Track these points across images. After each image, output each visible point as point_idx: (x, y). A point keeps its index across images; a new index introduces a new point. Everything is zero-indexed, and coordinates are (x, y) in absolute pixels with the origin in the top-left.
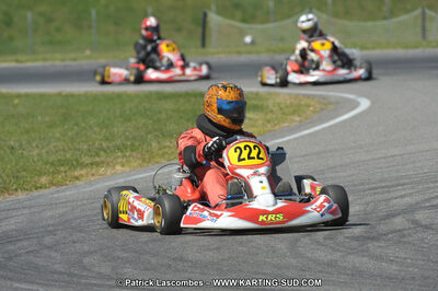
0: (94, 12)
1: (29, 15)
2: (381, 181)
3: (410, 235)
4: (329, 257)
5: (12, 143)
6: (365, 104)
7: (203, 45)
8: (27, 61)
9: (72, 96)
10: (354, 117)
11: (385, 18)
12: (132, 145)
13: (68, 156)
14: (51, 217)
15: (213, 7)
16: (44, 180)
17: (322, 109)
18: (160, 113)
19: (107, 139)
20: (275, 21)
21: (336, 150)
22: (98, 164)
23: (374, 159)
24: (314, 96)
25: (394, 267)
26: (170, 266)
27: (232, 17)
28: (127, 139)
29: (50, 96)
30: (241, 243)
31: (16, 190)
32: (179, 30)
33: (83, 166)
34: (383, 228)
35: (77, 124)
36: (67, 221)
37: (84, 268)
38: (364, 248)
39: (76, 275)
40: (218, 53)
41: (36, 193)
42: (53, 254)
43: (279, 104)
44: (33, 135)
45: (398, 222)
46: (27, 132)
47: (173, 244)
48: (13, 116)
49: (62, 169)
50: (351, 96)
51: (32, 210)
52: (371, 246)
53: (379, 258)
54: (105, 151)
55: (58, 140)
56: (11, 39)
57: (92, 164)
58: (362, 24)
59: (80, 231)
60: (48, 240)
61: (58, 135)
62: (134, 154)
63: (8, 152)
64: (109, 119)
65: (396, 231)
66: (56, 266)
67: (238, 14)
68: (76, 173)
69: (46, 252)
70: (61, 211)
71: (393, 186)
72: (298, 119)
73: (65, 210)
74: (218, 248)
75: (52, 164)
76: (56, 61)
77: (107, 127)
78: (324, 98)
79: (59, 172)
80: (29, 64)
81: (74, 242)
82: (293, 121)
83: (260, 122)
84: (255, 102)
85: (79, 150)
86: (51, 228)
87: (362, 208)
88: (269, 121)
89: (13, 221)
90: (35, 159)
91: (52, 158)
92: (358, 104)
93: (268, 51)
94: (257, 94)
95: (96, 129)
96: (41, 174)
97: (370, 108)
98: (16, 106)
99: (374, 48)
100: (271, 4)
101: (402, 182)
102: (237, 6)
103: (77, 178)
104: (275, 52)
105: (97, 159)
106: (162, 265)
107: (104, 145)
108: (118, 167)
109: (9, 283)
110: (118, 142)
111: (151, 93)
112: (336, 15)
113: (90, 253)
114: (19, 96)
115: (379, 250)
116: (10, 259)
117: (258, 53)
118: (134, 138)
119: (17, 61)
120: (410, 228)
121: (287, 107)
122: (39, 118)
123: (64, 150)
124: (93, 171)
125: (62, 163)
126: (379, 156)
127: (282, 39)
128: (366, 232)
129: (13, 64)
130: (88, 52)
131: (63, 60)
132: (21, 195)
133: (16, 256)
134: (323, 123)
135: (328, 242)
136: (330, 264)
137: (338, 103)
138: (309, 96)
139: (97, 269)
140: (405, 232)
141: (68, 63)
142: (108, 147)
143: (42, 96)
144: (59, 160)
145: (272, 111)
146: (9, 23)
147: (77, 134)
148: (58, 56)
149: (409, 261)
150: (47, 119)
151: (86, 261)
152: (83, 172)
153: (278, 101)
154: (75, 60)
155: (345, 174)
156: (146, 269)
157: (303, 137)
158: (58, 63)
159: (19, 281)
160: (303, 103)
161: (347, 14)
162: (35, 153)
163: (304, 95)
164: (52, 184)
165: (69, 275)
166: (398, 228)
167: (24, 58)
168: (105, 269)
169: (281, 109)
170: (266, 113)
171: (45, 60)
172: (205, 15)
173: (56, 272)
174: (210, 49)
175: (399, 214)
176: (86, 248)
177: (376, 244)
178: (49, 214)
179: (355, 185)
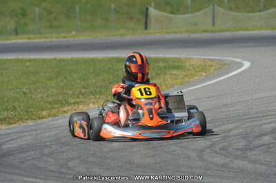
0: (77, 8)
1: (37, 9)
2: (256, 113)
3: (274, 147)
4: (222, 161)
5: (25, 90)
6: (247, 65)
7: (146, 28)
8: (35, 38)
9: (63, 60)
10: (240, 73)
11: (261, 11)
12: (101, 91)
13: (60, 98)
14: (49, 136)
15: (153, 4)
16: (44, 113)
17: (220, 68)
18: (118, 71)
19: (84, 87)
20: (191, 13)
21: (228, 94)
22: (78, 103)
23: (252, 99)
24: (215, 60)
25: (264, 167)
26: (122, 167)
27: (164, 10)
28: (97, 87)
29: (49, 60)
30: (168, 153)
31: (27, 119)
32: (131, 18)
33: (69, 104)
34: (257, 143)
35: (65, 78)
36: (58, 139)
37: (69, 168)
38: (245, 155)
39: (63, 173)
40: (155, 33)
41: (39, 121)
42: (49, 160)
43: (193, 65)
44: (38, 85)
45: (267, 139)
46: (34, 83)
47: (125, 153)
48: (26, 73)
49: (56, 106)
50: (239, 60)
51: (37, 132)
52: (249, 154)
53: (254, 162)
54: (83, 95)
55: (54, 88)
56: (26, 24)
57: (75, 103)
58: (246, 14)
59: (67, 145)
60: (46, 151)
61: (53, 85)
62: (102, 96)
63: (22, 95)
64: (86, 75)
65: (265, 145)
66: (51, 167)
67: (169, 8)
68: (65, 109)
69: (45, 158)
70: (54, 132)
71: (264, 116)
72: (205, 74)
73: (57, 132)
74: (153, 156)
75: (50, 103)
76: (54, 39)
77: (84, 80)
78: (221, 61)
79: (54, 108)
80: (37, 40)
81: (63, 152)
82: (201, 75)
83: (181, 76)
84: (177, 64)
85: (67, 94)
86: (48, 143)
87: (244, 130)
88: (186, 76)
89: (25, 139)
90: (39, 100)
91: (50, 99)
92: (243, 65)
93: (187, 31)
94: (179, 59)
95: (77, 81)
96: (43, 109)
97: (250, 67)
98: (27, 67)
99: (253, 30)
100: (189, 2)
101: (269, 113)
102: (167, 3)
103: (65, 112)
104: (191, 32)
105: (78, 100)
106: (118, 166)
107: (83, 91)
108: (91, 105)
109: (21, 178)
110: (92, 89)
111: (112, 58)
112: (230, 9)
113: (73, 159)
114: (30, 60)
115: (254, 157)
116: (22, 163)
117: (180, 32)
118: (101, 87)
119: (29, 38)
120: (274, 143)
121: (198, 67)
122: (42, 74)
123: (57, 94)
124: (76, 107)
125: (56, 102)
126: (255, 97)
127: (196, 24)
128: (246, 145)
129: (26, 41)
130: (74, 33)
131: (58, 38)
132: (30, 123)
133: (26, 161)
134: (220, 77)
135: (222, 151)
136: (223, 165)
137: (230, 64)
138: (211, 60)
139: (77, 169)
140: (271, 145)
141: (60, 39)
142: (85, 92)
143: (44, 60)
144: (54, 101)
145: (188, 70)
146: (24, 15)
147: (66, 84)
148: (54, 35)
149: (273, 163)
150: (47, 75)
151: (70, 164)
152: (70, 108)
153: (192, 63)
154: (65, 37)
155: (234, 109)
156: (108, 169)
157: (208, 85)
158: (55, 40)
159: (28, 177)
160: (208, 64)
161: (237, 9)
162: (39, 96)
163: (209, 59)
164: (50, 116)
165: (59, 173)
166: (266, 143)
167: (33, 37)
168: (82, 169)
169: (194, 68)
170: (185, 71)
171: (46, 38)
172: (147, 9)
173: (51, 171)
174: (150, 31)
175: (267, 134)
176: (70, 156)
177: (252, 153)
178: (48, 134)
179: (239, 116)
